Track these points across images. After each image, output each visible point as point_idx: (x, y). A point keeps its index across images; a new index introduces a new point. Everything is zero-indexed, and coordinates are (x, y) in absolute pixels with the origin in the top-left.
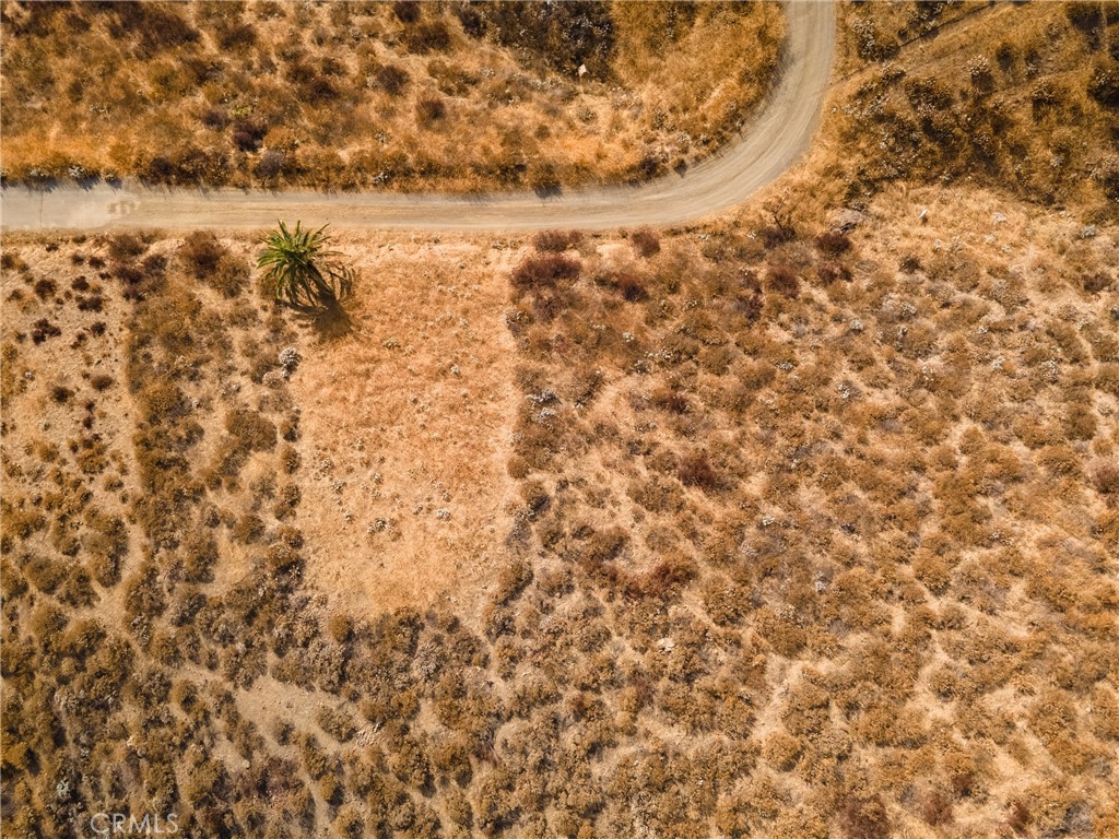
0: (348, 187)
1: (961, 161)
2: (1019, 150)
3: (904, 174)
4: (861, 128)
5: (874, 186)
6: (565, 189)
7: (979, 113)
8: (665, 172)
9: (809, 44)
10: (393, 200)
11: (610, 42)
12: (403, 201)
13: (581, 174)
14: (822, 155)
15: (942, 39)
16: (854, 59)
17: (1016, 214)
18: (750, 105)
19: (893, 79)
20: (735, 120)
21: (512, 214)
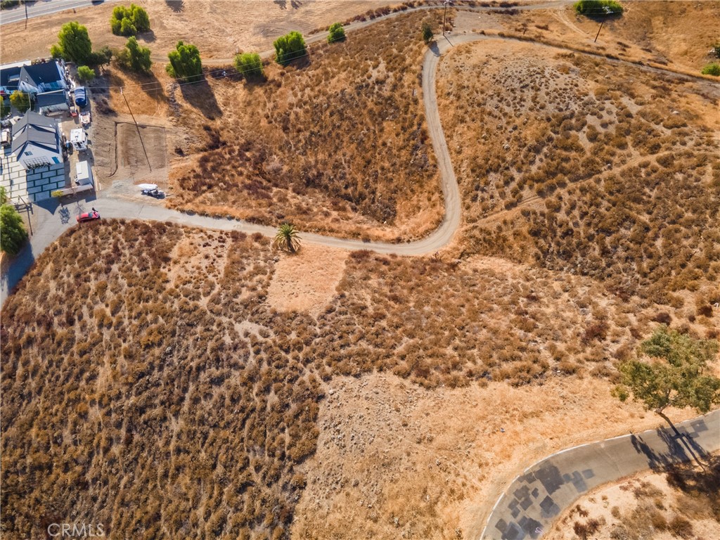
0: (306, 231)
1: (494, 250)
2: (510, 247)
3: (478, 252)
4: (465, 239)
5: (468, 254)
6: (372, 241)
7: (498, 237)
8: (403, 242)
9: (452, 218)
10: (319, 237)
11: (395, 215)
12: (322, 237)
13: (378, 239)
14: (453, 244)
15: (488, 218)
16: (465, 222)
17: (510, 265)
18: (433, 229)
19: (475, 227)
20: (428, 232)
21: (354, 245)
